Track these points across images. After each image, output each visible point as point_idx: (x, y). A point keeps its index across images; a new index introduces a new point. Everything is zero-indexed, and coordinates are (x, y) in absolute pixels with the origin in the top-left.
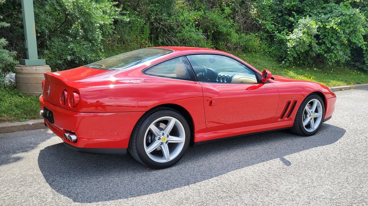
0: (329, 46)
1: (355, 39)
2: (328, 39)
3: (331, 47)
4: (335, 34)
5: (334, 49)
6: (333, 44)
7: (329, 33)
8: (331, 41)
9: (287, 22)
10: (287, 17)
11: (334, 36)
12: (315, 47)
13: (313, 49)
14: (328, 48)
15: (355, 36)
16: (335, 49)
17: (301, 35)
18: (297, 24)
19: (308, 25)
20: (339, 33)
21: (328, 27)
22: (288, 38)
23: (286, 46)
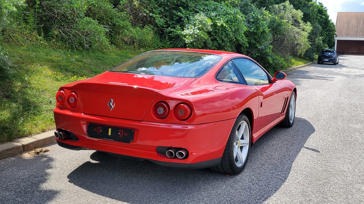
0: (221, 42)
1: (239, 36)
2: (218, 36)
3: (222, 44)
4: (224, 32)
5: (224, 46)
6: (223, 41)
7: (219, 30)
8: (222, 38)
9: (174, 16)
10: (174, 12)
11: (224, 33)
12: (209, 43)
13: (208, 45)
14: (219, 44)
15: (239, 34)
16: (226, 46)
17: (198, 31)
18: (186, 19)
19: (204, 22)
20: (228, 31)
21: (219, 24)
22: (184, 33)
23: (183, 41)
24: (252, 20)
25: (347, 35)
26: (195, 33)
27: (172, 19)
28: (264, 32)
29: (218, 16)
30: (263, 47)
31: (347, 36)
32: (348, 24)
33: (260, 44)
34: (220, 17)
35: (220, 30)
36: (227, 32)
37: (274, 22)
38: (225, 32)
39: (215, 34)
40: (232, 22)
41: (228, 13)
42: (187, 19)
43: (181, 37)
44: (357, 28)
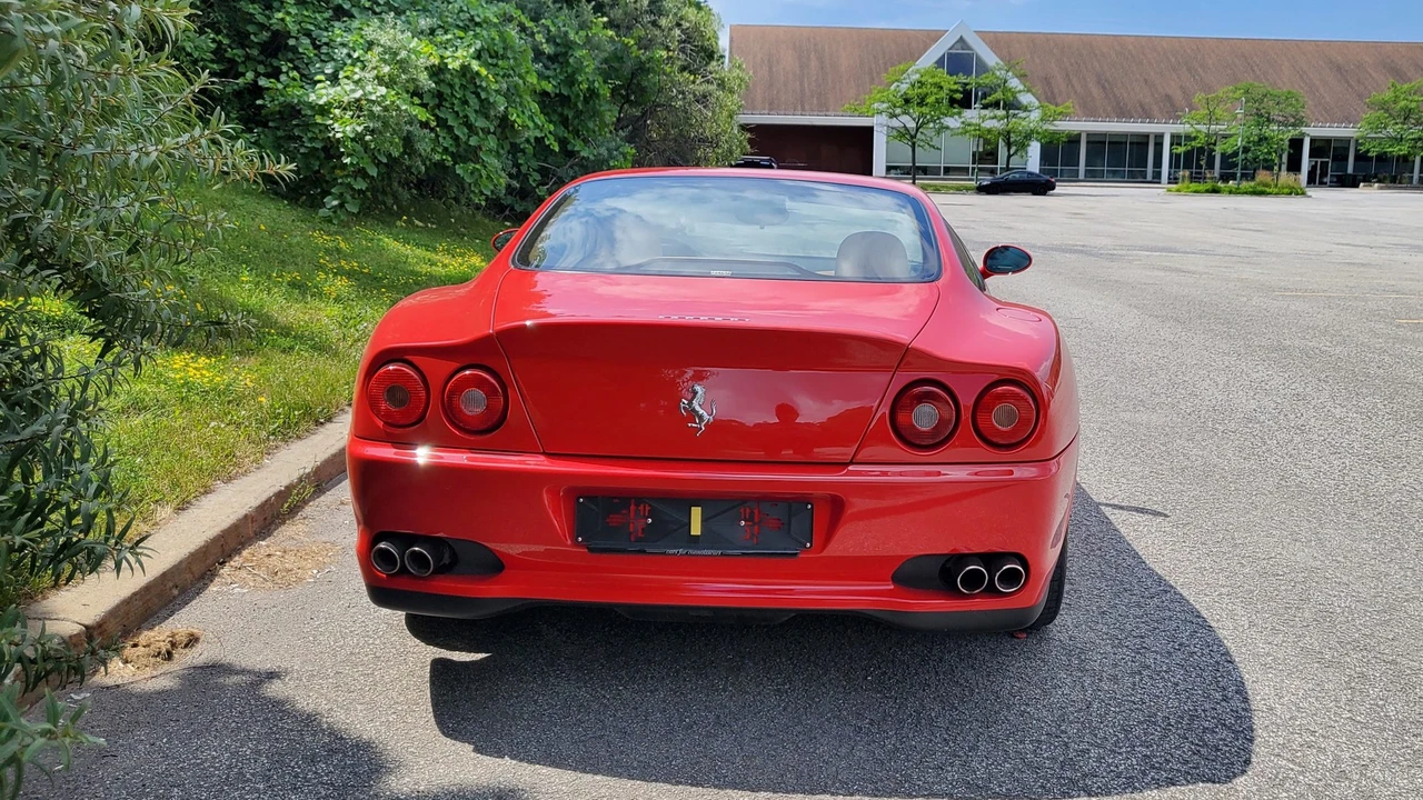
0: (464, 135)
2: (452, 108)
3: (469, 140)
4: (473, 93)
5: (478, 149)
6: (472, 129)
7: (451, 86)
8: (466, 116)
9: (251, 28)
11: (473, 101)
12: (421, 138)
13: (418, 146)
14: (457, 140)
17: (383, 90)
18: (306, 41)
19: (403, 54)
20: (484, 89)
21: (454, 65)
22: (320, 98)
23: (317, 131)
24: (548, 49)
25: (773, 107)
26: (373, 98)
27: (241, 39)
28: (592, 94)
29: (439, 32)
30: (603, 151)
31: (771, 110)
32: (770, 68)
33: (585, 141)
34: (449, 36)
35: (457, 88)
36: (483, 95)
37: (620, 59)
38: (478, 96)
39: (437, 101)
40: (495, 55)
41: (477, 19)
42: (308, 41)
43: (309, 112)
44: (802, 84)
